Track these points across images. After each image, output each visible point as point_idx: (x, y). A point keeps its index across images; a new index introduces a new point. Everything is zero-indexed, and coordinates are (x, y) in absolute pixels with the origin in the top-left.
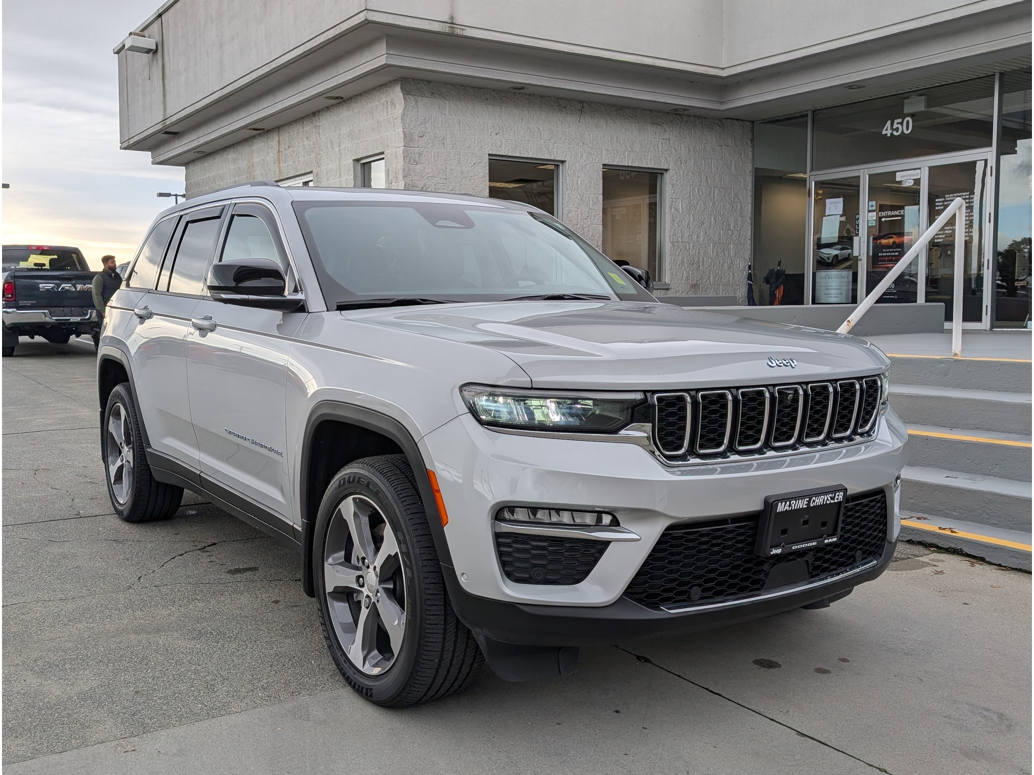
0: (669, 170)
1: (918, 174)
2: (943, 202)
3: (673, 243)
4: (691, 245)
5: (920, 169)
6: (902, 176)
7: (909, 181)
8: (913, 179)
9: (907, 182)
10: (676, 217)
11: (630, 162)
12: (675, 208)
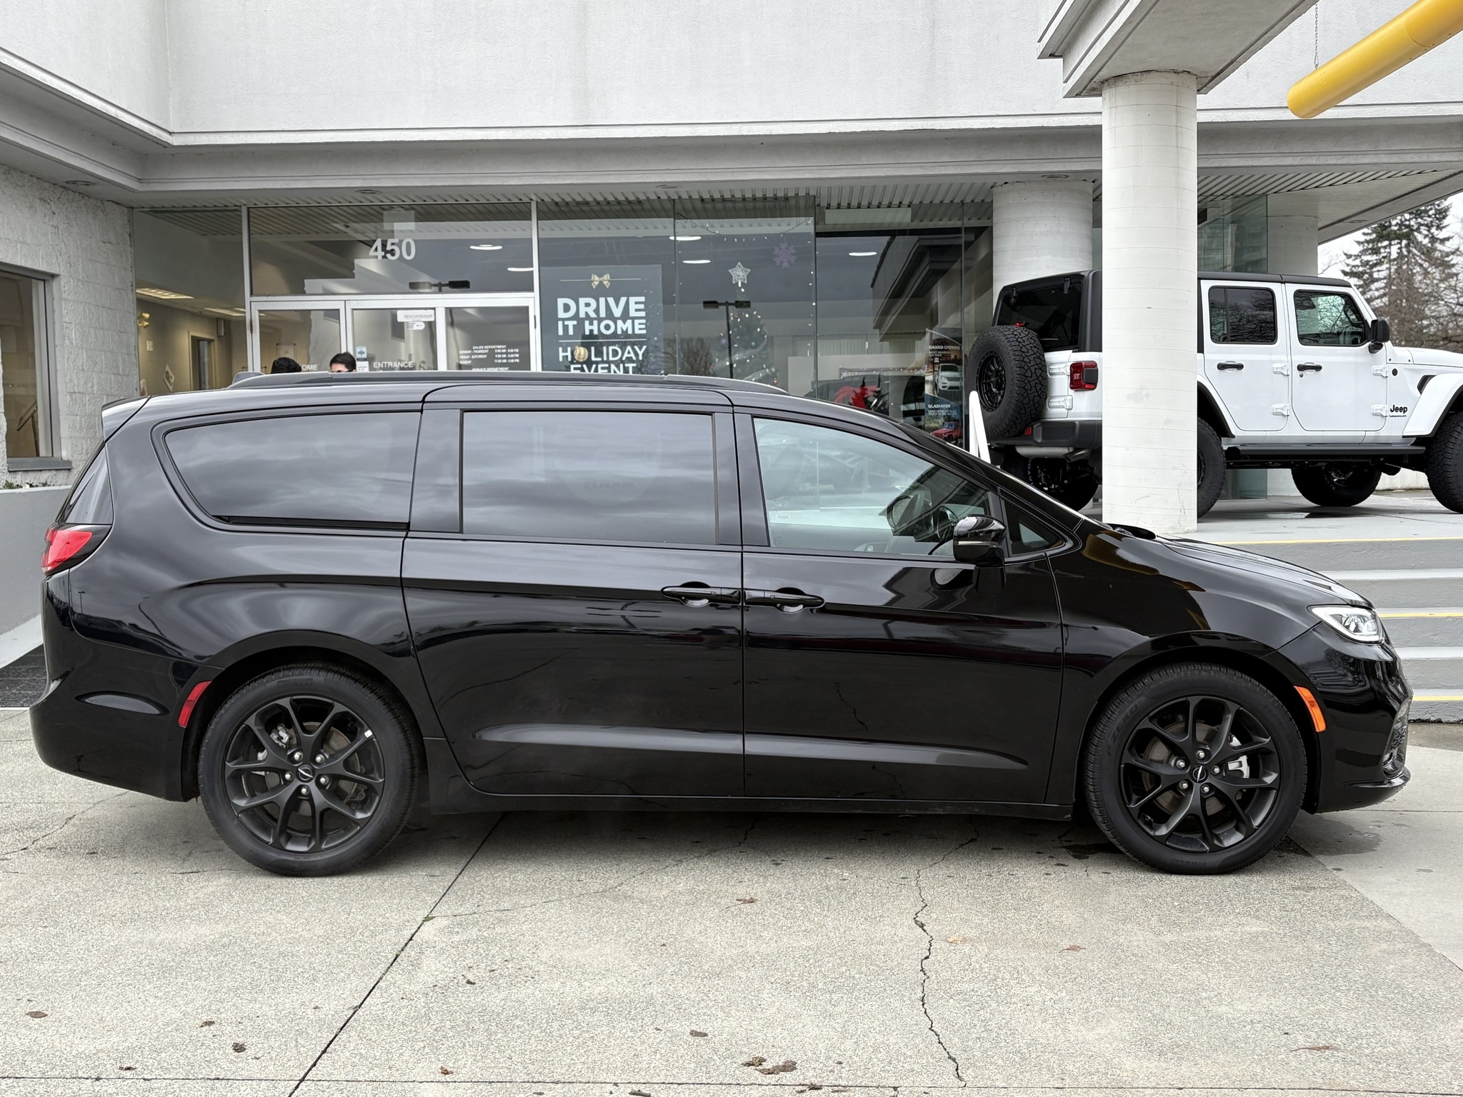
0: (58, 275)
1: (431, 316)
2: (471, 354)
3: (71, 393)
4: (87, 398)
5: (434, 309)
6: (406, 316)
7: (417, 323)
8: (425, 322)
9: (415, 326)
10: (71, 353)
11: (23, 260)
12: (69, 339)
